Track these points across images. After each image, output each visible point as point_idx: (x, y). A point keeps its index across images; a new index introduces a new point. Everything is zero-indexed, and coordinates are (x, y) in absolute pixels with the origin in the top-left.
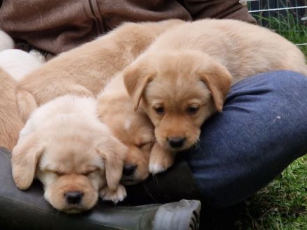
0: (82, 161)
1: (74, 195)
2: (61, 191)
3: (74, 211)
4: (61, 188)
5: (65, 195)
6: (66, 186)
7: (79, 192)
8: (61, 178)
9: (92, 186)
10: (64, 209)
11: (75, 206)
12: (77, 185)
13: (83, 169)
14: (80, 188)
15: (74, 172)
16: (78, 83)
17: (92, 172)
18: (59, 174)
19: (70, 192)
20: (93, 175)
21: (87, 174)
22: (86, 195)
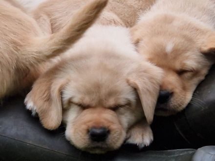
0: (111, 94)
1: (98, 131)
2: (84, 127)
3: (98, 152)
4: (85, 123)
5: (88, 131)
6: (89, 121)
7: (104, 128)
8: (86, 111)
9: (120, 123)
10: (86, 148)
11: (99, 144)
12: (103, 121)
13: (111, 102)
14: (106, 124)
15: (100, 105)
16: (111, 10)
17: (121, 106)
18: (83, 107)
19: (95, 127)
20: (122, 110)
21: (115, 108)
22: (112, 133)
